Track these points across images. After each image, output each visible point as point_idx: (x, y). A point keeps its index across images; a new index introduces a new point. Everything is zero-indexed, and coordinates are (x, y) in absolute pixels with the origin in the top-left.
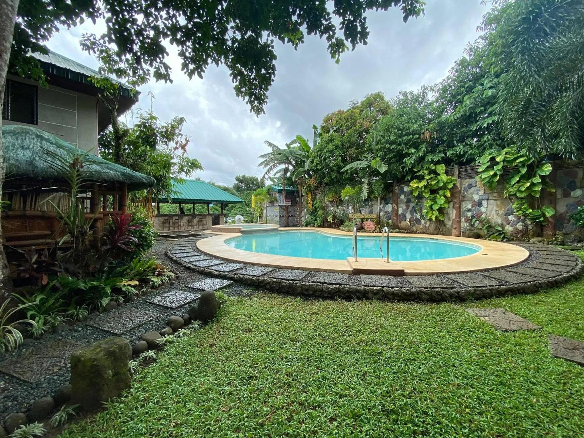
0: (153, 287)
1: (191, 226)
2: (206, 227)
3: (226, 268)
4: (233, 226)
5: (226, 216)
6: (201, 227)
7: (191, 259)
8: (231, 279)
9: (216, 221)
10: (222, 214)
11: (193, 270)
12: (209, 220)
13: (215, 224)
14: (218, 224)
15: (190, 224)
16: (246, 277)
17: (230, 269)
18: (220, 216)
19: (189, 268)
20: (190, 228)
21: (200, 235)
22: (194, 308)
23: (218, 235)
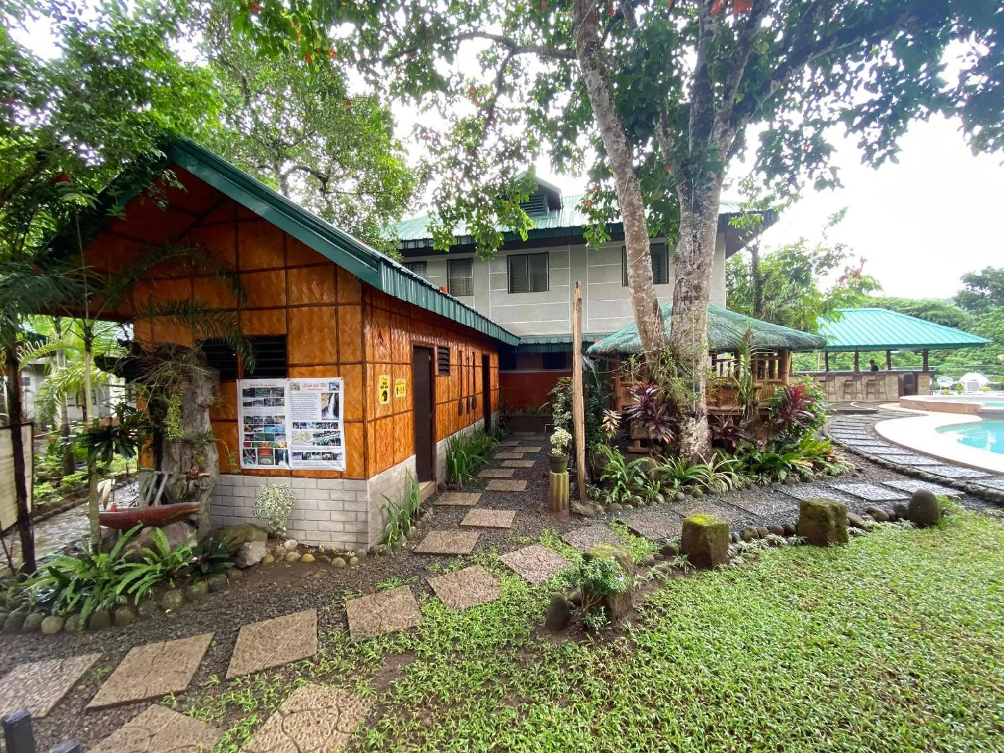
0: (829, 473)
1: (851, 393)
2: (883, 397)
3: (948, 473)
4: (954, 398)
5: (933, 374)
6: (871, 396)
7: (876, 450)
8: (961, 488)
9: (909, 385)
10: (926, 370)
11: (883, 466)
12: (892, 385)
13: (906, 392)
14: (915, 391)
15: (849, 390)
16: (991, 490)
17: (957, 475)
18: (920, 377)
19: (875, 462)
20: (848, 397)
21: (874, 412)
22: (901, 507)
23: (918, 415)
